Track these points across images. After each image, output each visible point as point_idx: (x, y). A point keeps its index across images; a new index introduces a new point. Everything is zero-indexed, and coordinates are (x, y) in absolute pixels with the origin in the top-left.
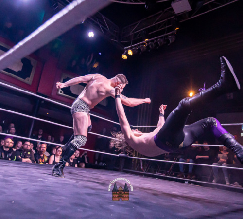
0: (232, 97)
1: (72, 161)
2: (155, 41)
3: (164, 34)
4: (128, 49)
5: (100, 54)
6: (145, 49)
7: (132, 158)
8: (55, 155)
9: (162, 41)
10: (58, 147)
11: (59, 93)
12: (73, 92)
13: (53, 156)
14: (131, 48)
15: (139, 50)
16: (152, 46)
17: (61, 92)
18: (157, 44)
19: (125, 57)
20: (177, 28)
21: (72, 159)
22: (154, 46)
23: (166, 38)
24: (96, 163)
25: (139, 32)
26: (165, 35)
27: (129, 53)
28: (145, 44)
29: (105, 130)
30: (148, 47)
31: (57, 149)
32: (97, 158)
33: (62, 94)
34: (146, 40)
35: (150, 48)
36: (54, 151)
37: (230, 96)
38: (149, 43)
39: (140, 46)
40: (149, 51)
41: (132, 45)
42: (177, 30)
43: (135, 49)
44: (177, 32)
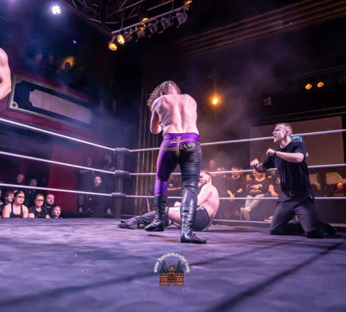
1: (39, 210)
2: (157, 22)
3: (170, 10)
4: (118, 34)
5: (75, 42)
6: (143, 34)
7: (134, 198)
8: (12, 203)
9: (168, 21)
10: (16, 191)
11: (11, 107)
12: (34, 105)
13: (10, 205)
14: (122, 33)
15: (135, 35)
16: (153, 29)
17: (14, 105)
18: (160, 26)
19: (113, 46)
20: (189, 2)
21: (38, 207)
22: (156, 29)
23: (173, 17)
24: (81, 210)
25: (133, 7)
26: (171, 12)
27: (119, 41)
28: (142, 26)
29: (90, 160)
30: (147, 30)
31: (16, 195)
32: (81, 203)
33: (16, 108)
34: (145, 19)
35: (150, 32)
36: (10, 198)
38: (149, 25)
39: (136, 29)
40: (149, 37)
41: (124, 27)
42: (189, 4)
43: (129, 34)
44: (189, 8)
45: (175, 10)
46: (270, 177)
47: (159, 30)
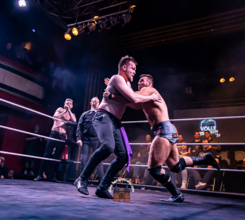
0: (191, 92)
2: (107, 20)
3: (118, 11)
4: (72, 27)
5: (34, 31)
6: (94, 28)
9: (115, 19)
14: (76, 26)
15: (87, 29)
16: (103, 25)
18: (108, 23)
19: (68, 37)
20: (134, 6)
22: (105, 25)
23: (120, 17)
25: (87, 6)
26: (118, 13)
27: (73, 32)
28: (93, 22)
30: (97, 25)
34: (96, 17)
35: (100, 28)
37: (188, 90)
38: (100, 22)
39: (88, 24)
40: (99, 31)
41: (77, 22)
42: (133, 8)
43: (82, 27)
44: (133, 11)
45: (122, 12)
46: (194, 151)
47: (107, 27)
